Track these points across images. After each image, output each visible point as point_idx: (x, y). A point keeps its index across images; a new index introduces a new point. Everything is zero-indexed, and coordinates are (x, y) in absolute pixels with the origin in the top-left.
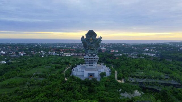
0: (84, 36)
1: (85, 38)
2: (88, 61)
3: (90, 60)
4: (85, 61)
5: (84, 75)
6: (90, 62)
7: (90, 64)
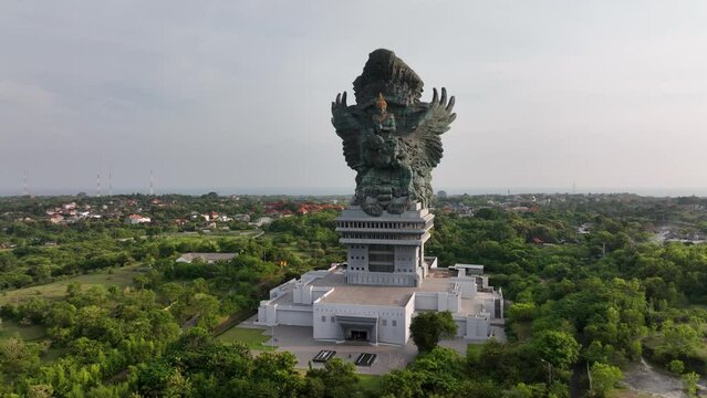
0: (345, 93)
1: (349, 104)
2: (359, 241)
3: (370, 235)
4: (342, 241)
5: (312, 328)
6: (372, 247)
7: (372, 258)
